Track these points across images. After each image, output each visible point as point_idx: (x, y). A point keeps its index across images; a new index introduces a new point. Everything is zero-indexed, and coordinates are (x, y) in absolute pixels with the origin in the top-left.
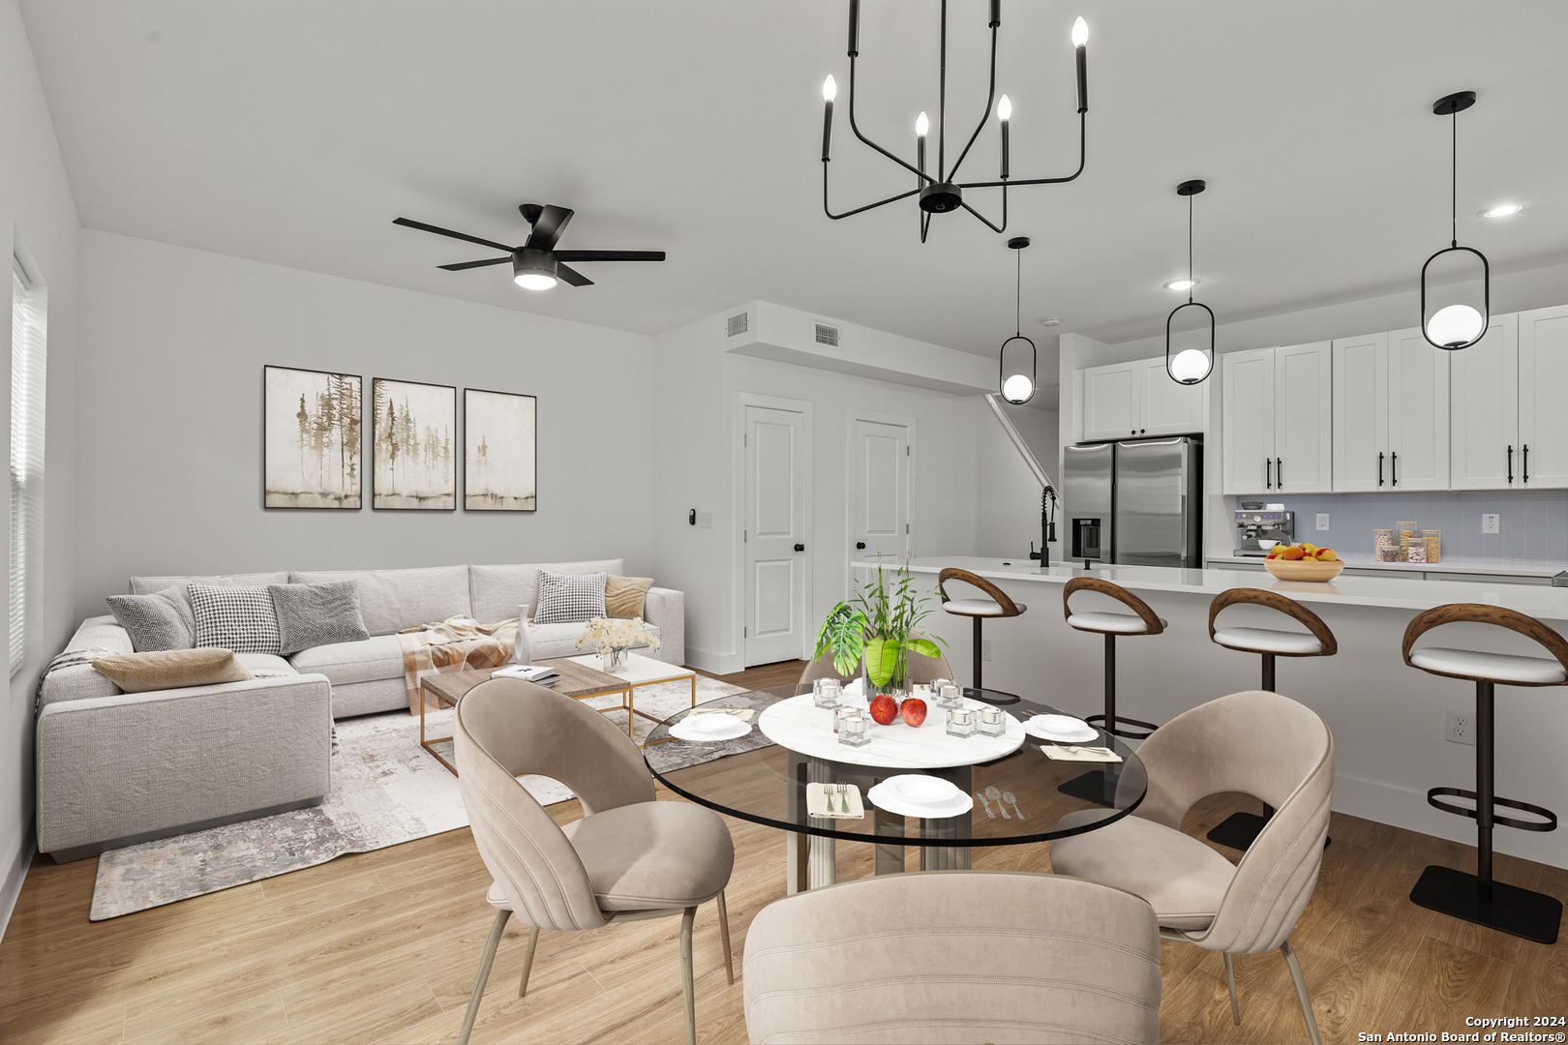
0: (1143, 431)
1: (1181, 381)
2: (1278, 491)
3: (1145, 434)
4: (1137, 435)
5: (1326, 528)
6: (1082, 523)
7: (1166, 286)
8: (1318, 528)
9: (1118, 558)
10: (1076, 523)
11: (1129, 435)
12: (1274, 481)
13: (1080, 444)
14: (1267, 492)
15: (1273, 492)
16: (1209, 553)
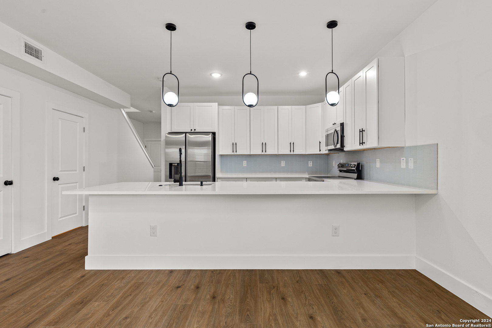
0: (195, 130)
1: (247, 105)
2: (236, 154)
3: (196, 131)
4: (193, 131)
5: (246, 165)
6: (173, 165)
7: (211, 74)
8: (244, 165)
9: (188, 179)
10: (171, 165)
11: (190, 131)
12: (235, 150)
13: (170, 133)
14: (233, 154)
15: (234, 154)
16: (218, 175)
